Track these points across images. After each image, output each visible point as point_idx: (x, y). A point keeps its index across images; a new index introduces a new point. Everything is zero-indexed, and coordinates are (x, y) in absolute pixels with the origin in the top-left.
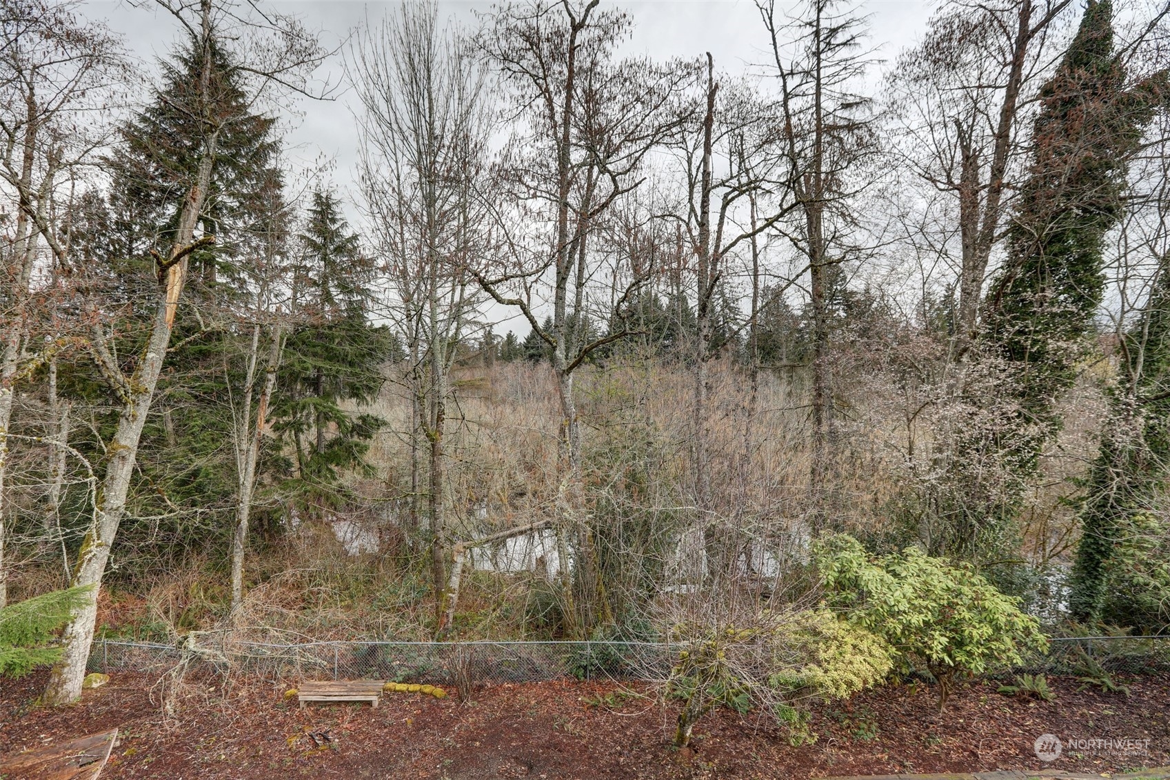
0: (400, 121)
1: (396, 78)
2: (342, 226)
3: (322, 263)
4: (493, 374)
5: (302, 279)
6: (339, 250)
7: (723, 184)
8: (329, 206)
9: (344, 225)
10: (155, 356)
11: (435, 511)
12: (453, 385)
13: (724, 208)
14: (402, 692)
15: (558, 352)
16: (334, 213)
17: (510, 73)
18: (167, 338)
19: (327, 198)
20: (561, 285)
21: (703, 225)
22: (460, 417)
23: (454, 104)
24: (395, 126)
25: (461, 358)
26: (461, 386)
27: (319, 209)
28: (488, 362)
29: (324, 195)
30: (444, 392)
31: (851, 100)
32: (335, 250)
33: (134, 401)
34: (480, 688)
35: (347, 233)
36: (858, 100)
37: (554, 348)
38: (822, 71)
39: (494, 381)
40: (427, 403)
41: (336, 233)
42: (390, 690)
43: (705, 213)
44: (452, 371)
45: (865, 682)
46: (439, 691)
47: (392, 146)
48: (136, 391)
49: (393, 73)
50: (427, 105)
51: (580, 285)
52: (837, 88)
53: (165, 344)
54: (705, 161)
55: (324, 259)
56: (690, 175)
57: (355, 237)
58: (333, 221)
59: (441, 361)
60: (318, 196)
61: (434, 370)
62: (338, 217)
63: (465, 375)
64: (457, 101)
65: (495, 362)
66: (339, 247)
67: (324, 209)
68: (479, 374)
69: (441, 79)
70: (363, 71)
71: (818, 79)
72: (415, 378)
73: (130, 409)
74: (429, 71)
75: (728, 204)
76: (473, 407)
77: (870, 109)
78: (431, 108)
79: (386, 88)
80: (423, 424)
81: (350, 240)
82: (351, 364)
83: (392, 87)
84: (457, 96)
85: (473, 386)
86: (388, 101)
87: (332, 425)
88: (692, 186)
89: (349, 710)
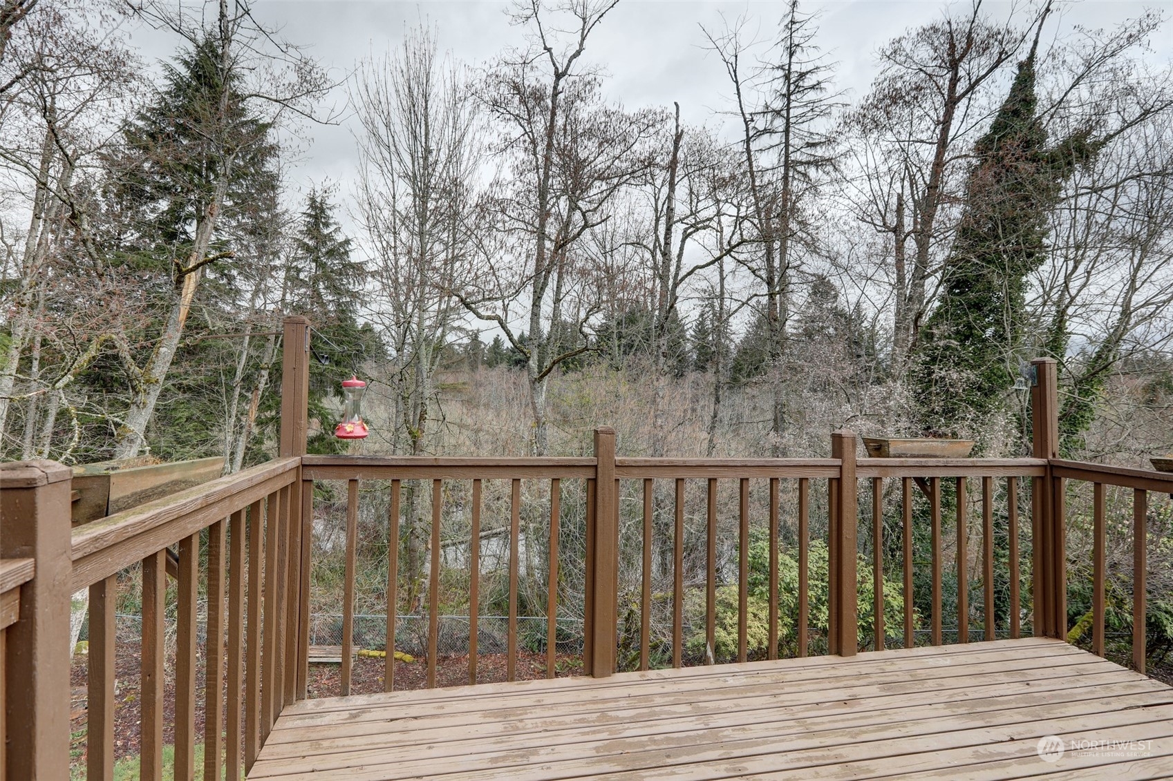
0: (397, 143)
1: (396, 106)
2: (335, 231)
3: (314, 265)
4: (478, 377)
5: (293, 279)
6: (331, 253)
7: (681, 220)
8: (323, 211)
9: (337, 230)
10: (167, 350)
11: (412, 503)
12: (436, 387)
13: (683, 241)
14: (375, 657)
15: (531, 362)
16: (328, 217)
17: (498, 114)
18: (179, 335)
19: (321, 204)
20: (536, 304)
21: (665, 254)
22: (442, 418)
23: (448, 131)
24: (393, 149)
25: (445, 362)
26: (444, 389)
27: (313, 213)
28: (473, 367)
29: (319, 200)
30: (427, 394)
31: (816, 139)
32: (327, 253)
33: (145, 391)
34: (445, 658)
35: (340, 238)
36: (823, 140)
37: (528, 358)
38: (791, 111)
39: (478, 385)
40: (411, 402)
41: (329, 237)
42: (364, 655)
43: (667, 244)
44: (437, 373)
45: (760, 643)
46: (408, 658)
47: (390, 168)
48: (148, 382)
49: (394, 102)
50: (423, 133)
51: (557, 301)
52: (805, 126)
53: (176, 341)
54: (669, 198)
55: (315, 261)
56: (656, 210)
57: (347, 242)
58: (327, 225)
59: (425, 364)
60: (313, 200)
61: (419, 371)
62: (331, 221)
63: (449, 379)
64: (451, 129)
65: (480, 367)
66: (331, 250)
67: (318, 213)
68: (464, 377)
69: (437, 108)
70: (365, 98)
71: (788, 119)
72: (401, 380)
73: (141, 397)
74: (426, 102)
75: (686, 237)
76: (453, 410)
77: (833, 148)
78: (427, 134)
79: (386, 113)
80: (406, 421)
81: (341, 244)
82: (338, 363)
83: (392, 115)
84: (451, 124)
85: (455, 389)
86: (387, 126)
87: (315, 422)
88: (657, 220)
89: (326, 670)
